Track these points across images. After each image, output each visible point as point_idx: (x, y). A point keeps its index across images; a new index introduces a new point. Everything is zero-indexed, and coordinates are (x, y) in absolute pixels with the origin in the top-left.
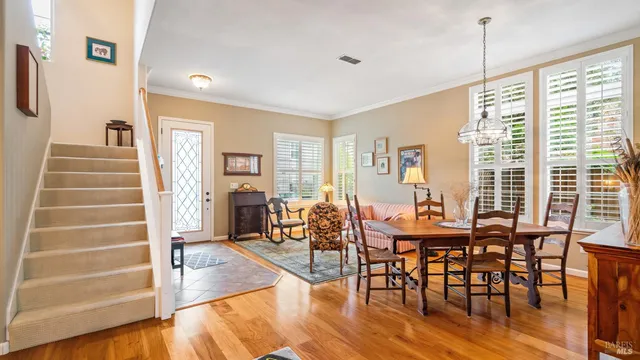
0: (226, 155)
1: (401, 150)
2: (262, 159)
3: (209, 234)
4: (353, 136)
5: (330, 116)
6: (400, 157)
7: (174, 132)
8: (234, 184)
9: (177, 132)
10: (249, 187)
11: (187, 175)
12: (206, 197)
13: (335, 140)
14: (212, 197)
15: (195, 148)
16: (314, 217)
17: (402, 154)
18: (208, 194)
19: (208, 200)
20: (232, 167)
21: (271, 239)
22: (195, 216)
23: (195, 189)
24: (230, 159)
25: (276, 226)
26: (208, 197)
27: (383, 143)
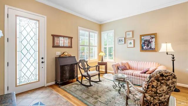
0: (54, 36)
1: (141, 36)
2: (73, 39)
3: (44, 83)
4: (113, 31)
5: (101, 22)
6: (141, 39)
7: (18, 18)
8: (58, 52)
9: (21, 18)
10: (67, 54)
11: (28, 47)
12: (41, 60)
13: (102, 33)
14: (45, 60)
15: (34, 30)
16: (155, 84)
17: (143, 38)
18: (42, 58)
19: (43, 62)
20: (57, 43)
21: (81, 83)
22: (34, 73)
23: (34, 56)
24: (56, 38)
25: (85, 76)
26: (43, 60)
27: (131, 33)
